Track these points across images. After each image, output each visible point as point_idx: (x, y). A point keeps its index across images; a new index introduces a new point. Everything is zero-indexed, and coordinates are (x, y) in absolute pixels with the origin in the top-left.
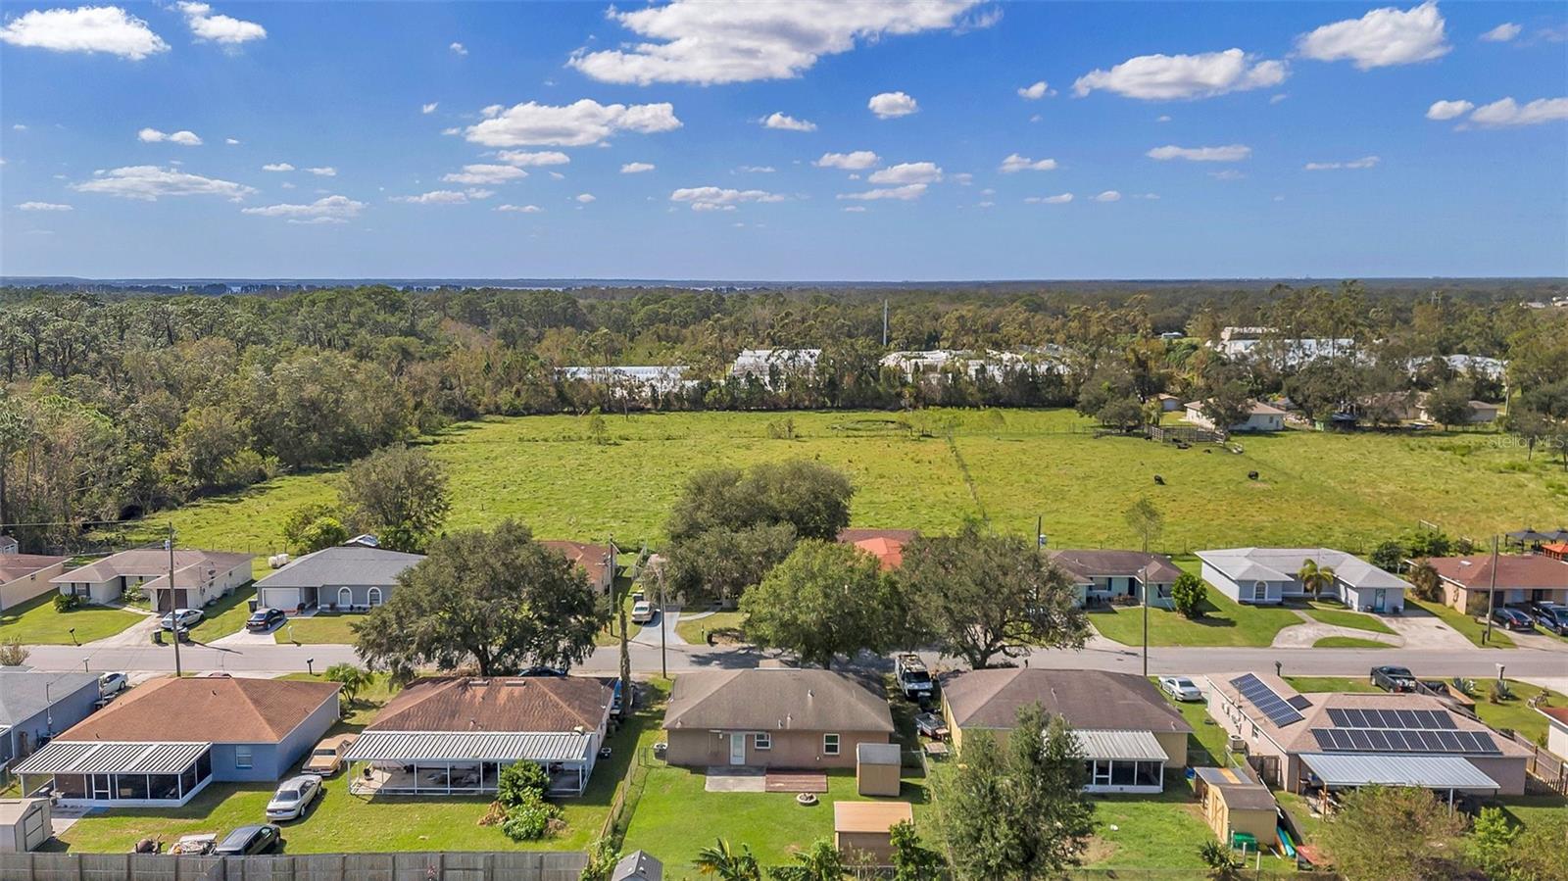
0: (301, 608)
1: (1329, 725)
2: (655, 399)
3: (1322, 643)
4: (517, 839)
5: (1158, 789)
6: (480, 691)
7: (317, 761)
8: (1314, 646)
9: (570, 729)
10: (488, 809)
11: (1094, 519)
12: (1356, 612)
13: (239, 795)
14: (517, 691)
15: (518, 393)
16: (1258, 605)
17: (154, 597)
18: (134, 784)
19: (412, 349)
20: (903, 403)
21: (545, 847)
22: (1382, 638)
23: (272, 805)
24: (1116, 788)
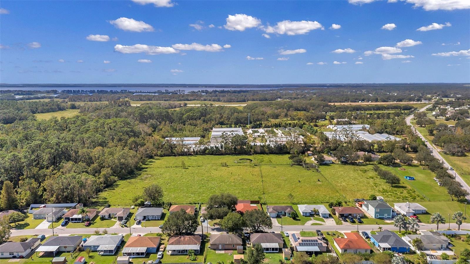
0: (143, 220)
1: (301, 242)
2: (194, 152)
3: (313, 224)
4: (192, 260)
5: (278, 251)
6: (183, 239)
7: (161, 250)
8: (311, 225)
9: (197, 244)
10: (188, 256)
11: (284, 193)
12: (321, 217)
13: (151, 255)
14: (188, 238)
15: (162, 151)
16: (306, 216)
17: (117, 218)
18: (138, 254)
19: (137, 142)
20: (251, 153)
21: (196, 262)
22: (323, 223)
23: (158, 256)
24: (272, 252)
